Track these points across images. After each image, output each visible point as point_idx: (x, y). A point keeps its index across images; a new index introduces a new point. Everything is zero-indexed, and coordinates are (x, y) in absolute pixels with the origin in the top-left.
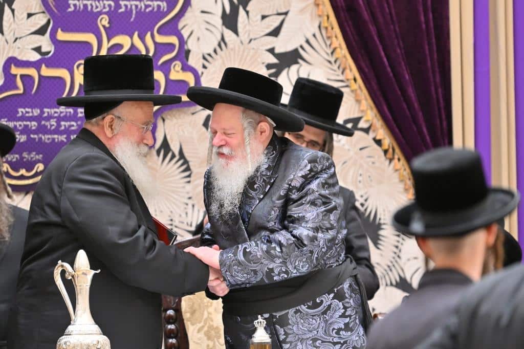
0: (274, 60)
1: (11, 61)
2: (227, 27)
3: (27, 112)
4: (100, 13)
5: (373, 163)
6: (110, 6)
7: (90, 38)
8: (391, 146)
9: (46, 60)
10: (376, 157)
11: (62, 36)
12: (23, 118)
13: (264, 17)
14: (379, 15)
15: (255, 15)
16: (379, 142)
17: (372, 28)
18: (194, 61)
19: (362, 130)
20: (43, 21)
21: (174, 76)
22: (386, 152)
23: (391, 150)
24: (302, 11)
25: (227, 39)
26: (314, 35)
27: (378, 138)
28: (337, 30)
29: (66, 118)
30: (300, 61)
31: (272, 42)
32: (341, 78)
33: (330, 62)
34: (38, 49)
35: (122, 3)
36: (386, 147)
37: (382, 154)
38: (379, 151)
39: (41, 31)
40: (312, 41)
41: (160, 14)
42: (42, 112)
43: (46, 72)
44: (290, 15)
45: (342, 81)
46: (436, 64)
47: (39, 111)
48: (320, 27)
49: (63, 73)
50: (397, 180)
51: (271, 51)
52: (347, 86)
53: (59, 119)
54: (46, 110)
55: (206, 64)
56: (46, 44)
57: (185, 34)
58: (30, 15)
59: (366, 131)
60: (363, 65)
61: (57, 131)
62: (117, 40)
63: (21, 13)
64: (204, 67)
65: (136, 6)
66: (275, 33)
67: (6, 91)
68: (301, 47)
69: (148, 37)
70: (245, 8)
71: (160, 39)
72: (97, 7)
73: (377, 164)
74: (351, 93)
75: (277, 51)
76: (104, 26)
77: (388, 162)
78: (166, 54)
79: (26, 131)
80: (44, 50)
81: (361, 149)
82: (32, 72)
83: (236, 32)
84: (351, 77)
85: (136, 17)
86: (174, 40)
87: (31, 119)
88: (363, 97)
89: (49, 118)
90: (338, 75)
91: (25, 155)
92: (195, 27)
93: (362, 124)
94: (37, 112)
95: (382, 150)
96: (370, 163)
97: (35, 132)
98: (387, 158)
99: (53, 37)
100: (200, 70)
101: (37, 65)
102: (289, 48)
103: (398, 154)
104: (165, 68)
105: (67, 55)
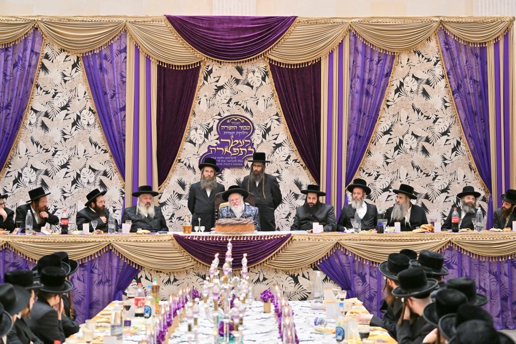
0: (275, 146)
1: (210, 146)
2: (263, 138)
4: (231, 135)
6: (234, 133)
7: (229, 141)
8: (305, 166)
9: (219, 146)
11: (222, 140)
13: (273, 135)
14: (302, 135)
15: (270, 135)
16: (302, 165)
17: (300, 138)
18: (255, 146)
20: (218, 137)
21: (249, 149)
22: (304, 168)
24: (283, 134)
25: (263, 141)
28: (291, 138)
29: (222, 160)
30: (282, 146)
31: (274, 141)
33: (290, 146)
34: (216, 143)
35: (237, 132)
38: (302, 167)
39: (217, 139)
40: (285, 141)
41: (246, 135)
43: (218, 149)
44: (279, 135)
45: (293, 150)
48: (287, 137)
49: (222, 149)
51: (274, 143)
52: (294, 152)
54: (218, 157)
55: (257, 147)
56: (219, 143)
57: (252, 140)
58: (215, 135)
59: (299, 162)
62: (235, 141)
63: (213, 135)
65: (240, 133)
66: (276, 139)
67: (208, 153)
68: (282, 142)
69: (243, 141)
70: (268, 133)
71: (246, 141)
72: (231, 133)
73: (301, 171)
74: (295, 154)
75: (276, 143)
76: (232, 138)
77: (304, 170)
78: (248, 144)
81: (297, 167)
82: (215, 149)
83: (266, 139)
84: (295, 149)
85: (240, 136)
86: (249, 141)
88: (298, 155)
92: (255, 138)
93: (298, 161)
99: (220, 141)
101: (216, 147)
102: (279, 143)
103: (307, 168)
104: (247, 148)
105: (223, 145)
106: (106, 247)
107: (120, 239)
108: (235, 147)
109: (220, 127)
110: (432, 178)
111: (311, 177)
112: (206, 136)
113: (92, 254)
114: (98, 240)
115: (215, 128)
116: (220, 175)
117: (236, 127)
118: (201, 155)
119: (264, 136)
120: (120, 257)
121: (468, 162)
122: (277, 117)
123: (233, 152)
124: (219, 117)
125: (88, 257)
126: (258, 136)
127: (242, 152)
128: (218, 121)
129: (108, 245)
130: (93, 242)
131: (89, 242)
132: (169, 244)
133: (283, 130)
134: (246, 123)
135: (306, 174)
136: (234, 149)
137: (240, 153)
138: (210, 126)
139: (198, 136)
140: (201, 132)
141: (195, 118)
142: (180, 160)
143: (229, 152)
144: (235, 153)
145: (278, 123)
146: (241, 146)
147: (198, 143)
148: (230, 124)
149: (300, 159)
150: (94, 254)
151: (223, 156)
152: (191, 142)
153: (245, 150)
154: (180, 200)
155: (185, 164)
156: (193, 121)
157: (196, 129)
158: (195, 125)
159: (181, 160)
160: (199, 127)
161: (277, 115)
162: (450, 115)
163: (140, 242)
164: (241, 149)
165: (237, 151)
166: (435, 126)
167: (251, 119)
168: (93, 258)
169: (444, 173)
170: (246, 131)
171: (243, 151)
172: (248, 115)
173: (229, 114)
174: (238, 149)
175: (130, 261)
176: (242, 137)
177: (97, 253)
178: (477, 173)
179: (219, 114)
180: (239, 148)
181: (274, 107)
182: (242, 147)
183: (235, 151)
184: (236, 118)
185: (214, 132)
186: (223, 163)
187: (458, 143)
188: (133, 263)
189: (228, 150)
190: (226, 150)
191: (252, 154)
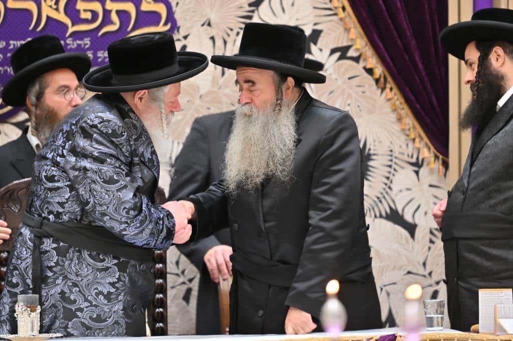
5: (363, 92)
8: (382, 75)
10: (367, 86)
16: (370, 71)
19: (352, 58)
21: (145, 7)
22: (377, 81)
23: (382, 79)
27: (368, 66)
32: (329, 6)
36: (377, 76)
37: (374, 83)
38: (370, 80)
42: (8, 44)
43: (12, 3)
45: (330, 9)
47: (4, 43)
49: (30, 5)
50: (389, 110)
52: (335, 14)
54: (12, 42)
59: (357, 60)
73: (368, 94)
74: (340, 22)
77: (379, 91)
81: (350, 78)
84: (339, 5)
88: (352, 26)
90: (325, 3)
93: (351, 53)
94: (2, 44)
95: (374, 79)
96: (360, 93)
98: (378, 87)
103: (390, 83)
111: (410, 120)
123: (76, 20)
127: (114, 17)
135: (387, 108)
136: (81, 5)
137: (107, 20)
143: (62, 17)
144: (86, 21)
149: (360, 44)
151: (34, 34)
153: (130, 7)
164: (111, 6)
165: (95, 14)
171: (119, 12)
174: (96, 6)
180: (101, 1)
183: (88, 16)
189: (57, 9)
190: (47, 11)
191: (157, 23)
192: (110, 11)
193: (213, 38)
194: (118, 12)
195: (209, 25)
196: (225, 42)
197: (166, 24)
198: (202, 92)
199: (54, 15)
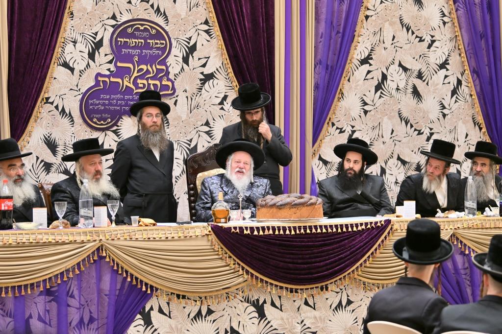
0: (203, 77)
1: (99, 75)
2: (184, 63)
3: (104, 97)
4: (135, 55)
6: (139, 52)
7: (130, 66)
9: (113, 74)
11: (119, 64)
12: (103, 99)
13: (199, 59)
14: (248, 61)
15: (196, 58)
17: (244, 65)
18: (171, 76)
20: (111, 58)
21: (164, 83)
24: (215, 56)
25: (184, 68)
26: (220, 67)
28: (230, 65)
29: (120, 100)
30: (214, 78)
31: (202, 69)
32: (231, 85)
33: (226, 78)
34: (109, 70)
35: (144, 51)
39: (110, 62)
40: (219, 69)
42: (110, 97)
43: (112, 79)
44: (210, 58)
45: (231, 87)
46: (269, 81)
48: (222, 64)
49: (119, 80)
51: (202, 73)
52: (233, 89)
53: (118, 100)
55: (176, 78)
56: (113, 68)
57: (168, 65)
58: (106, 55)
60: (240, 80)
61: (116, 105)
62: (141, 67)
63: (102, 54)
64: (175, 79)
65: (149, 52)
66: (204, 66)
67: (96, 87)
68: (215, 72)
69: (154, 66)
70: (192, 55)
71: (158, 67)
72: (133, 52)
75: (204, 73)
76: (136, 61)
78: (161, 73)
79: (104, 105)
80: (111, 70)
82: (107, 79)
83: (188, 65)
84: (235, 85)
85: (149, 57)
86: (164, 67)
87: (106, 100)
89: (113, 99)
90: (229, 84)
91: (103, 115)
92: (171, 62)
94: (108, 97)
97: (108, 105)
100: (174, 80)
102: (210, 72)
104: (160, 79)
105: (121, 72)
106: (93, 253)
107: (119, 236)
108: (141, 77)
109: (116, 41)
110: (426, 138)
112: (92, 56)
113: (70, 266)
114: (79, 239)
115: (106, 42)
116: (115, 128)
117: (143, 41)
118: (83, 90)
119: (186, 60)
120: (120, 272)
121: (471, 112)
122: (206, 27)
123: (137, 87)
124: (113, 22)
125: (62, 274)
126: (176, 58)
128: (113, 29)
129: (98, 249)
130: (71, 243)
131: (64, 243)
132: (204, 244)
133: (216, 49)
134: (159, 36)
136: (139, 81)
138: (98, 38)
139: (77, 56)
140: (84, 48)
141: (72, 22)
142: (47, 99)
143: (131, 86)
145: (208, 38)
146: (151, 75)
147: (78, 68)
148: (132, 36)
150: (73, 268)
151: (121, 93)
152: (66, 65)
153: (158, 83)
154: (48, 173)
155: (57, 107)
156: (69, 27)
157: (75, 42)
158: (73, 35)
159: (49, 98)
160: (79, 39)
161: (206, 22)
162: (449, 36)
163: (154, 240)
164: (150, 82)
165: (144, 85)
166: (431, 53)
167: (166, 28)
168: (71, 275)
169: (442, 129)
170: (158, 49)
172: (160, 20)
173: (131, 18)
174: (145, 82)
175: (137, 279)
176: (151, 61)
177: (78, 264)
178: (484, 130)
179: (114, 17)
180: (147, 79)
181: (201, 9)
182: (152, 78)
183: (142, 86)
184: (142, 25)
185: (106, 48)
186: (121, 105)
187: (459, 82)
188: (141, 281)
189: (130, 83)
190: (126, 83)
191: (168, 90)
192: (150, 84)
193: (187, 97)
194: (153, 84)
195: (186, 91)
196: (192, 99)
197: (171, 90)
198: (183, 119)
199: (128, 85)
